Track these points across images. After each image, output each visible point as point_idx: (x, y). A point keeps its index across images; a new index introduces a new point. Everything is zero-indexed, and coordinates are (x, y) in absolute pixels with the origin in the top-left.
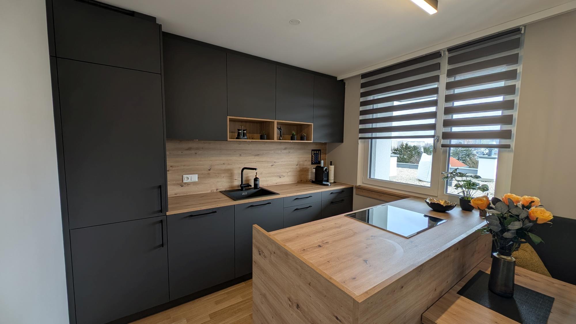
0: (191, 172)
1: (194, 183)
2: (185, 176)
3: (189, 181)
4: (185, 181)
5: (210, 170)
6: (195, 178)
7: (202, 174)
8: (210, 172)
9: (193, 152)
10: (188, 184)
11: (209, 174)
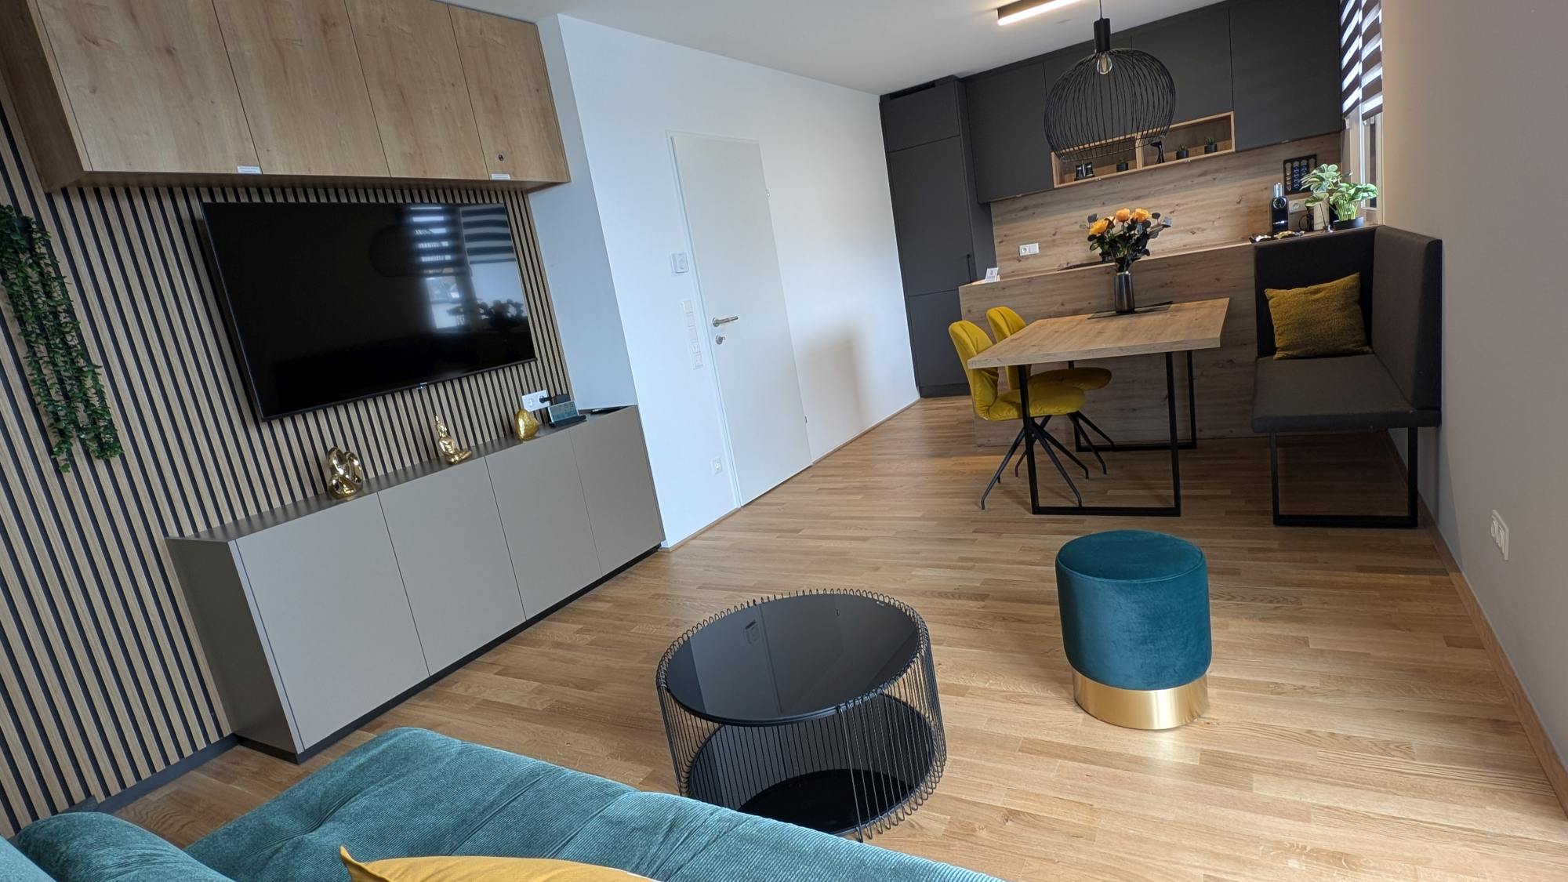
0: (1029, 240)
1: (1035, 256)
2: (1021, 247)
3: (1027, 253)
4: (1023, 253)
5: (1054, 235)
6: (1033, 248)
7: (1045, 242)
8: (1055, 238)
9: (1030, 212)
10: (1026, 257)
11: (1054, 241)
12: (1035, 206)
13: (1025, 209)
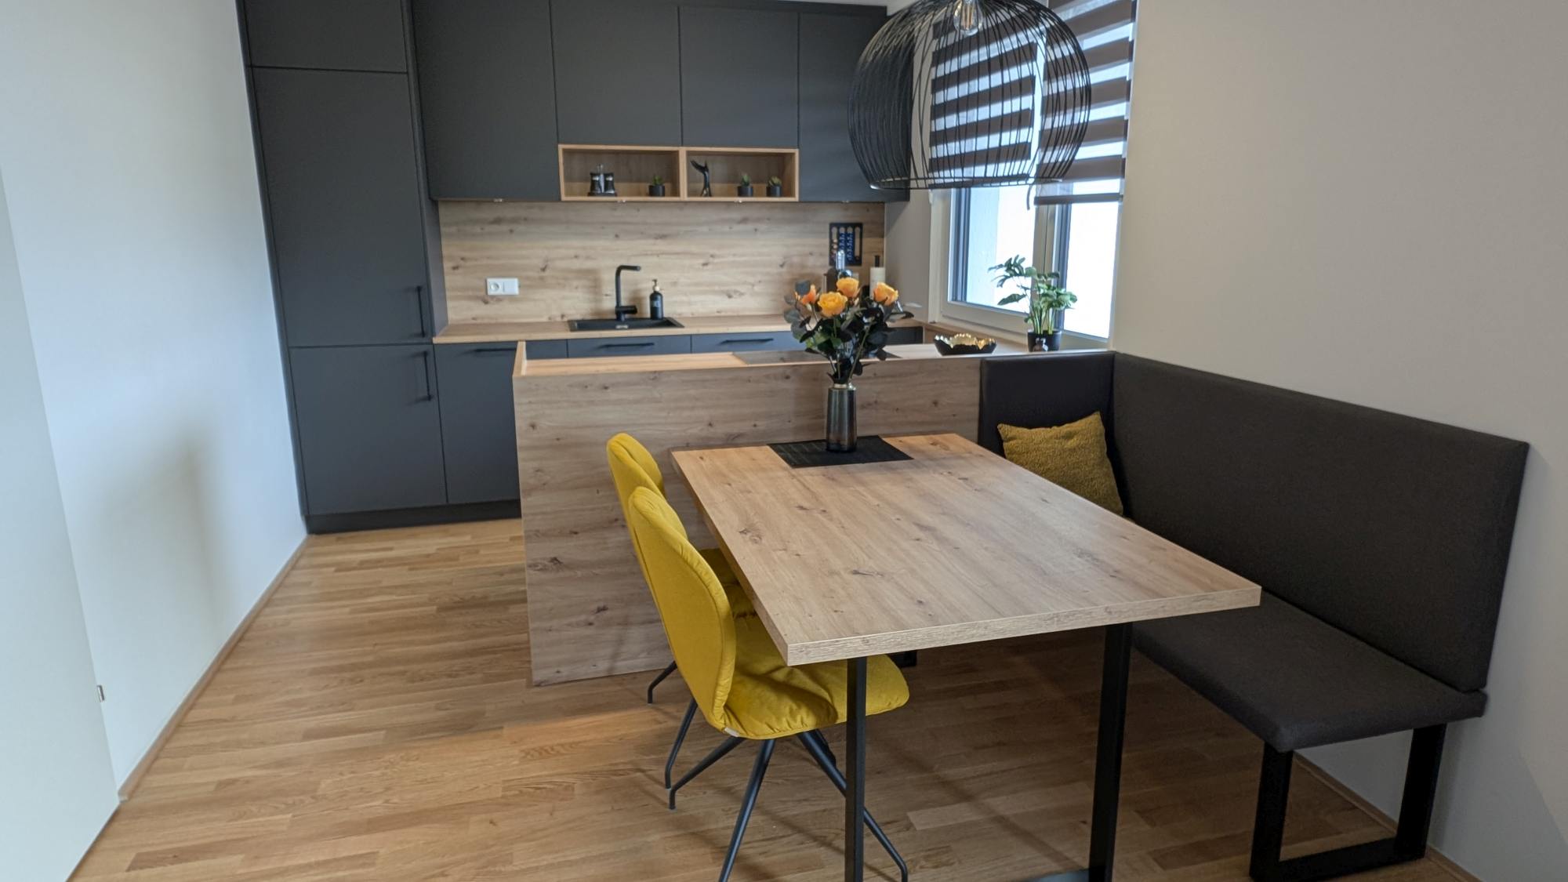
0: (504, 272)
1: (512, 298)
2: (490, 281)
3: (500, 292)
4: (492, 291)
5: (543, 270)
6: (509, 286)
7: (527, 278)
8: (543, 274)
9: (505, 228)
10: (498, 299)
11: (542, 278)
12: (515, 221)
13: (498, 221)
